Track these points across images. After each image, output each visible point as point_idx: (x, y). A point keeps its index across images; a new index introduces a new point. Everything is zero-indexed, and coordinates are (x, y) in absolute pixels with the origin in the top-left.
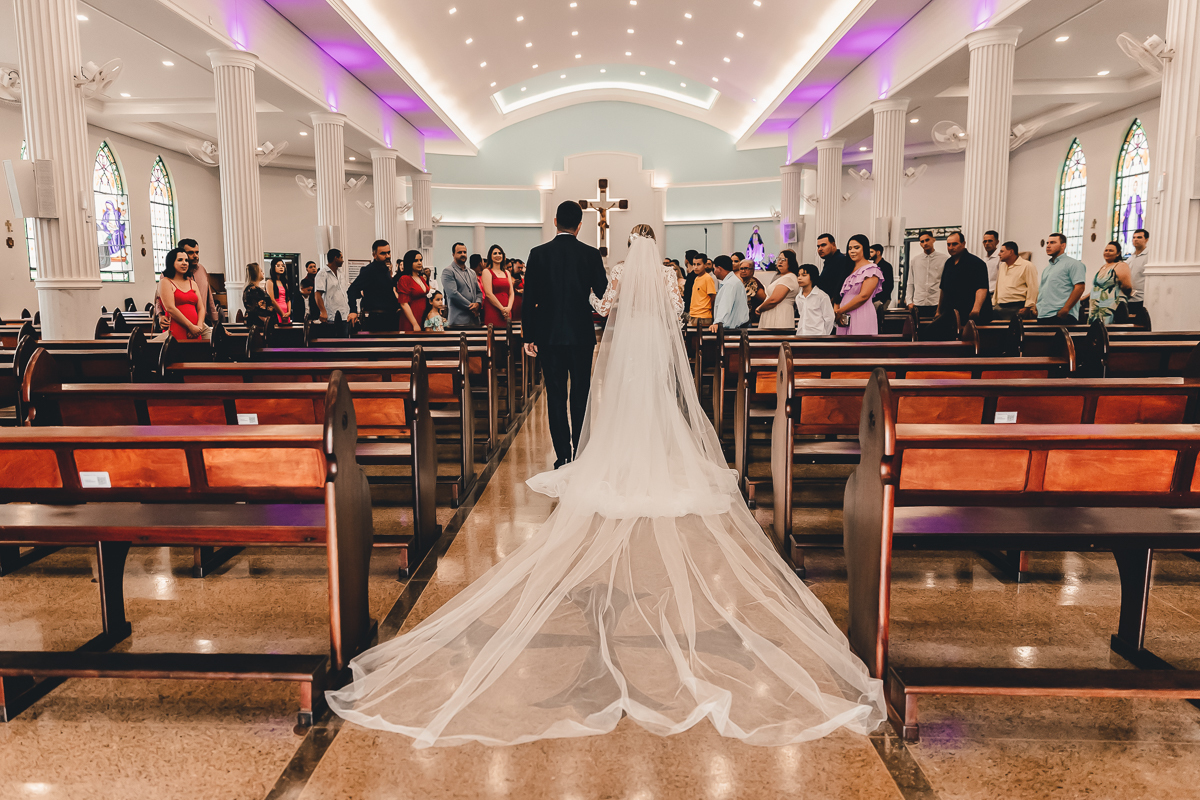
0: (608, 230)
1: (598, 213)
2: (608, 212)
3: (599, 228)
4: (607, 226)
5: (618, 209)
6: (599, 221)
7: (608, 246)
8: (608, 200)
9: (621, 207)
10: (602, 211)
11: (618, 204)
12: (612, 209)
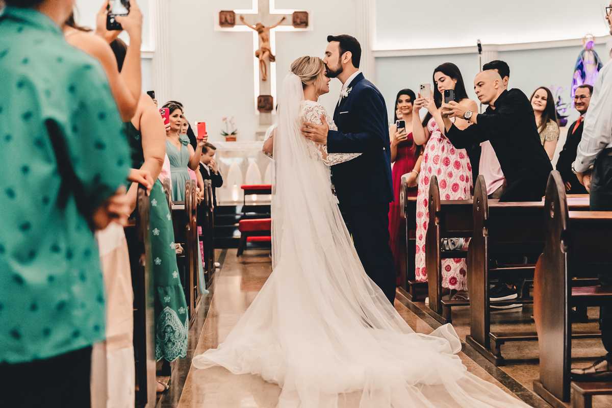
0: (273, 65)
1: (256, 33)
2: (272, 34)
3: (256, 61)
4: (272, 58)
5: (292, 28)
6: (256, 47)
7: (274, 94)
8: (273, 11)
9: (296, 23)
10: (261, 30)
11: (290, 20)
12: (280, 28)
